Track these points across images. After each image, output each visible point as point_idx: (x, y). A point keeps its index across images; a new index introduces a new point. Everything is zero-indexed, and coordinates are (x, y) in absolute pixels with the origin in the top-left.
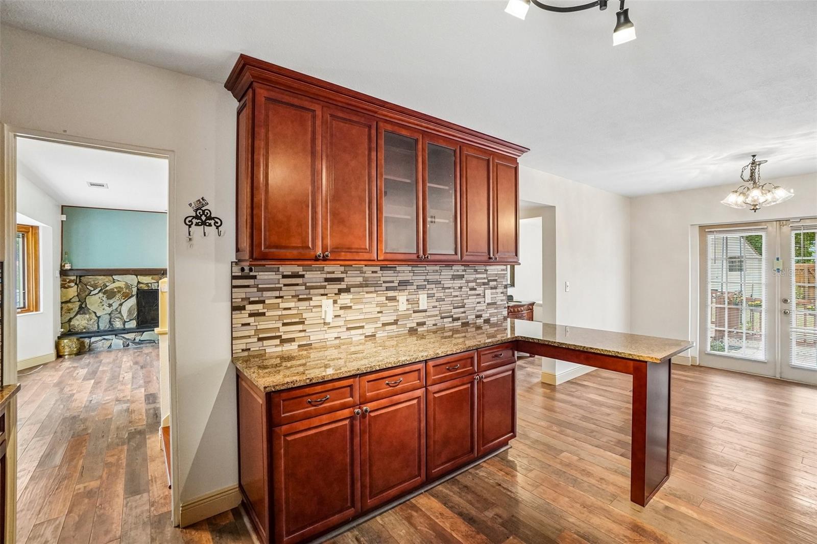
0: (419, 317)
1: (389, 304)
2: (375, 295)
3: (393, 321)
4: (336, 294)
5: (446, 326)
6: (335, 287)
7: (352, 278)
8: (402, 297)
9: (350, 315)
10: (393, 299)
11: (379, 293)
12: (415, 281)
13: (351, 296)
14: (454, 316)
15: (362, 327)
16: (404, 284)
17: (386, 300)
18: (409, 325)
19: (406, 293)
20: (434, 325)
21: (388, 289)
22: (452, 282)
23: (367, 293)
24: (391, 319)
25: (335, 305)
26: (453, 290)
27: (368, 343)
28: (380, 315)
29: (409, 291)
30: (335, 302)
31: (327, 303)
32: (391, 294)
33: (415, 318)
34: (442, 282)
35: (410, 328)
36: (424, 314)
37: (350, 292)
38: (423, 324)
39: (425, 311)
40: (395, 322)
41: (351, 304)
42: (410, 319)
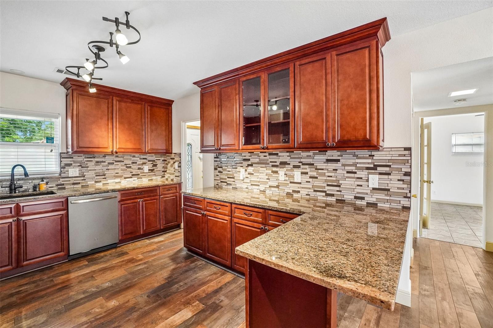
0: (295, 187)
1: (273, 175)
2: (265, 169)
3: (276, 186)
4: (246, 167)
5: (318, 198)
6: (246, 163)
7: (254, 160)
8: (282, 172)
9: (253, 178)
10: (276, 172)
11: (267, 168)
12: (292, 162)
13: (253, 168)
14: (327, 192)
15: (259, 185)
16: (283, 164)
17: (272, 172)
18: (287, 191)
19: (285, 169)
20: (307, 195)
21: (273, 166)
22: (326, 164)
23: (261, 167)
24: (275, 184)
25: (246, 172)
26: (326, 171)
27: (261, 194)
28: (268, 181)
29: (287, 168)
30: (246, 170)
31: (242, 170)
32: (275, 169)
33: (291, 187)
34: (315, 165)
35: (287, 192)
36: (299, 185)
37: (253, 166)
38: (299, 192)
39: (300, 183)
40: (278, 187)
41: (253, 173)
42: (287, 187)
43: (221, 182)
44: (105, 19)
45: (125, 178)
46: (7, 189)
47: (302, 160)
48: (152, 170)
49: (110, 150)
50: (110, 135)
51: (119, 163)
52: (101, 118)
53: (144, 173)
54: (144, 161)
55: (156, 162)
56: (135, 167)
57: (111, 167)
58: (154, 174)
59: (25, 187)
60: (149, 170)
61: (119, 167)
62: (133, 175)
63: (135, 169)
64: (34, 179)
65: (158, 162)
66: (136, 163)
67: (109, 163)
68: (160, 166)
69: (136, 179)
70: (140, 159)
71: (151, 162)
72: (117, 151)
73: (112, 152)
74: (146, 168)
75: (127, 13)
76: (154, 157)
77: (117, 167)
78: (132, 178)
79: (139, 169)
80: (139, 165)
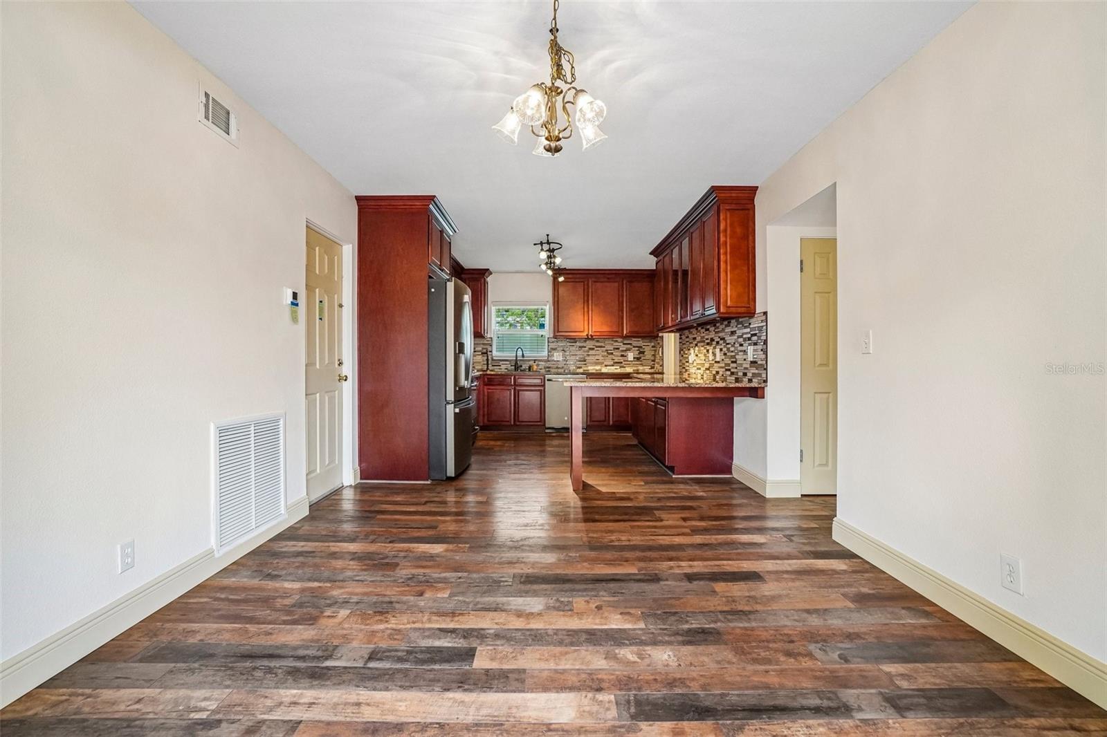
1: (707, 355)
9: (698, 360)
13: (698, 348)
15: (700, 369)
17: (706, 352)
24: (708, 365)
27: (701, 380)
28: (705, 362)
40: (709, 369)
41: (698, 354)
44: (535, 244)
45: (606, 366)
46: (513, 367)
48: (638, 359)
49: (585, 334)
50: (586, 318)
51: (599, 349)
52: (578, 302)
53: (627, 361)
54: (629, 346)
55: (644, 349)
56: (617, 353)
57: (591, 352)
58: (640, 363)
59: (523, 367)
60: (634, 358)
61: (600, 352)
62: (614, 363)
63: (617, 356)
64: (529, 360)
65: (647, 349)
66: (618, 349)
67: (590, 349)
68: (649, 354)
69: (618, 367)
70: (624, 344)
71: (637, 349)
72: (593, 334)
73: (587, 335)
74: (631, 356)
75: (548, 235)
76: (640, 343)
77: (597, 352)
78: (613, 366)
79: (622, 356)
80: (623, 351)
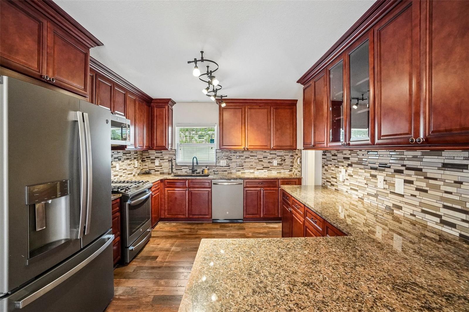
0: (396, 200)
1: (372, 180)
2: (363, 171)
3: (374, 194)
4: (347, 167)
5: (429, 224)
6: (346, 163)
7: (354, 159)
8: (381, 177)
9: (352, 181)
10: (374, 176)
11: (366, 170)
12: (392, 165)
13: (352, 169)
14: (444, 218)
15: (357, 190)
16: (384, 167)
17: (370, 176)
18: (386, 203)
19: (384, 174)
20: (411, 215)
21: (372, 168)
22: (442, 172)
23: (360, 169)
24: (373, 192)
25: (346, 173)
26: (442, 183)
27: (359, 202)
28: (366, 186)
29: (386, 173)
30: (346, 171)
31: (343, 170)
32: (374, 172)
33: (391, 199)
34: (424, 170)
35: (387, 205)
36: (401, 199)
37: (352, 166)
38: (400, 208)
39: (403, 196)
40: (376, 196)
41: (353, 174)
42: (387, 198)
43: (327, 181)
44: (189, 62)
45: (258, 170)
46: (191, 171)
47: (406, 163)
48: (280, 165)
50: (243, 136)
51: (253, 157)
53: (273, 166)
54: (274, 156)
55: (285, 157)
56: (265, 160)
57: (247, 160)
58: (282, 167)
59: (198, 171)
60: (278, 164)
62: (264, 167)
63: (265, 163)
64: (203, 166)
65: (286, 157)
66: (266, 157)
67: (246, 158)
68: (288, 161)
69: (267, 171)
70: (271, 154)
71: (280, 157)
72: (248, 147)
73: (244, 148)
74: (275, 163)
75: (202, 52)
76: (282, 153)
77: (252, 160)
78: (263, 169)
79: (269, 162)
80: (269, 159)
